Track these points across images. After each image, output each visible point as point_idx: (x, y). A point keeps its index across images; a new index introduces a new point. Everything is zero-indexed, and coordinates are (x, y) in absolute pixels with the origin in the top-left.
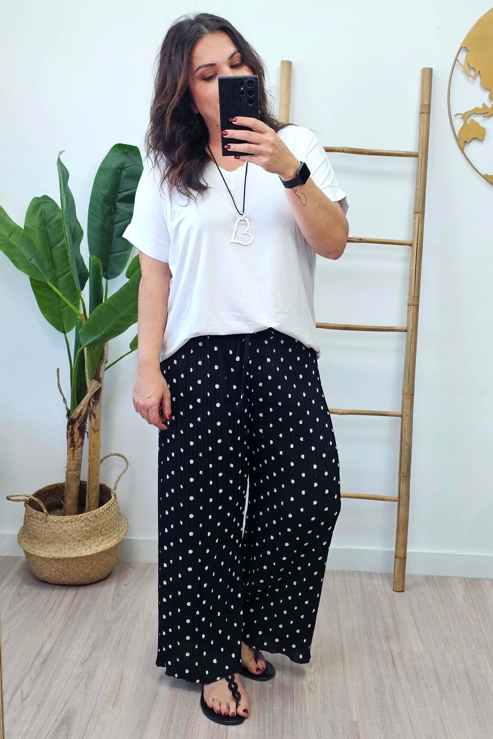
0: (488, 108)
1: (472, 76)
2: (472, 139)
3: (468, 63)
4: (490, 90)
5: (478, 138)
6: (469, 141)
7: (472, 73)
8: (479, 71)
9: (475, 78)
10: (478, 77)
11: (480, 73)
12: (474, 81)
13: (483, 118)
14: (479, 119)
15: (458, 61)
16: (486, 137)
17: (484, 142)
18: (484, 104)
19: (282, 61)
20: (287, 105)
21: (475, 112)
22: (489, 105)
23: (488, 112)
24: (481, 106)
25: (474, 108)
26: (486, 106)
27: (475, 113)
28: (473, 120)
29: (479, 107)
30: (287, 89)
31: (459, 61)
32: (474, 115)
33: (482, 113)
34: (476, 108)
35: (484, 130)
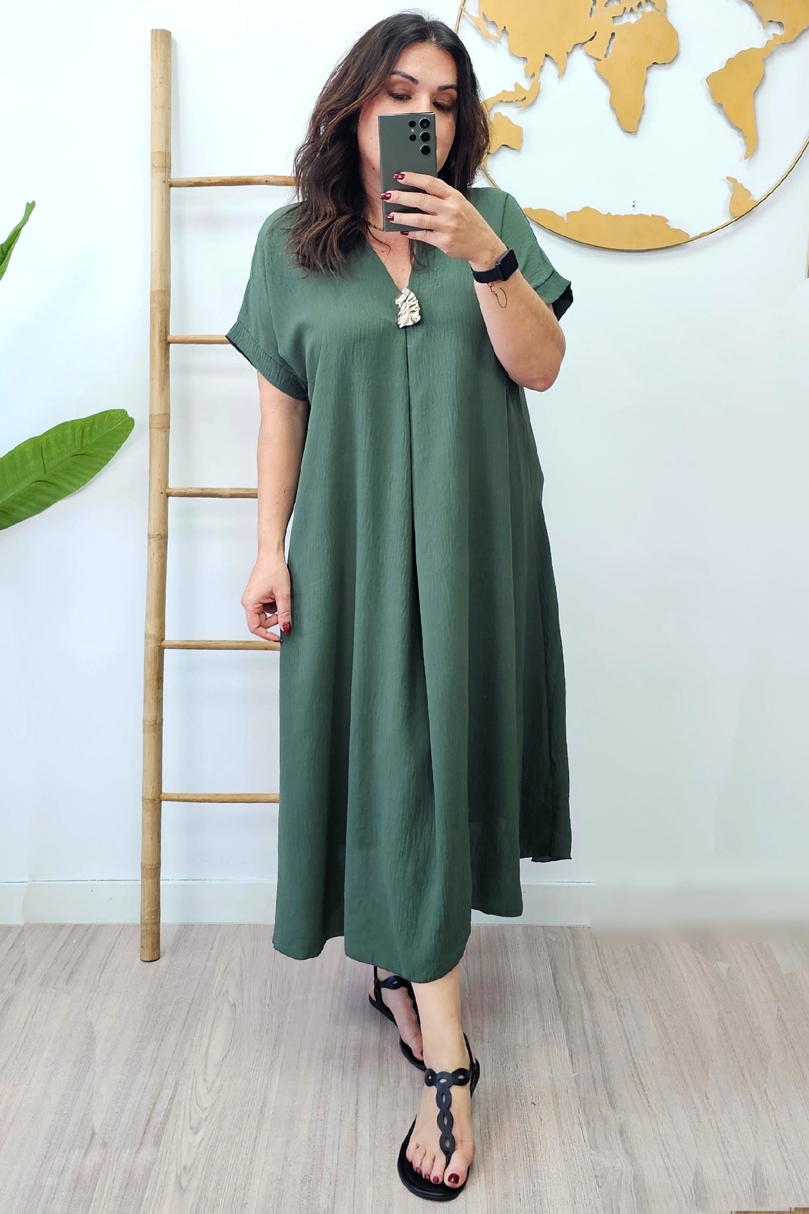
0: (526, 90)
1: (493, 35)
2: (500, 148)
3: (483, 13)
4: (525, 59)
5: (512, 147)
6: (493, 152)
7: (492, 31)
8: (505, 27)
9: (498, 41)
10: (503, 38)
11: (507, 30)
12: (498, 44)
13: (518, 109)
14: (508, 112)
15: (465, 11)
16: (525, 144)
17: (523, 150)
18: (517, 85)
19: (152, 30)
20: (163, 107)
21: (504, 99)
22: (526, 85)
23: (525, 98)
24: (510, 88)
25: (500, 92)
26: (520, 86)
27: (501, 101)
28: (500, 113)
29: (508, 90)
30: (162, 78)
31: (467, 10)
32: (502, 104)
33: (514, 101)
34: (504, 91)
35: (520, 129)
